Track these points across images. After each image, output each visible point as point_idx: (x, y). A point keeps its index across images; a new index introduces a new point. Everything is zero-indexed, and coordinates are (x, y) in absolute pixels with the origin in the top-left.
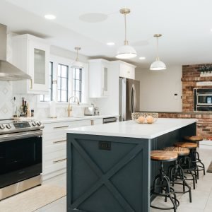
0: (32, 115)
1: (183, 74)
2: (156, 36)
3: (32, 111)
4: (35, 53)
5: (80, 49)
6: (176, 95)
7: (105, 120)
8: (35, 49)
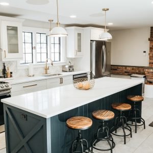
0: (11, 76)
1: (151, 35)
2: (104, 10)
3: (11, 73)
4: (8, 29)
5: (53, 21)
6: (144, 52)
7: (75, 77)
8: (8, 27)
